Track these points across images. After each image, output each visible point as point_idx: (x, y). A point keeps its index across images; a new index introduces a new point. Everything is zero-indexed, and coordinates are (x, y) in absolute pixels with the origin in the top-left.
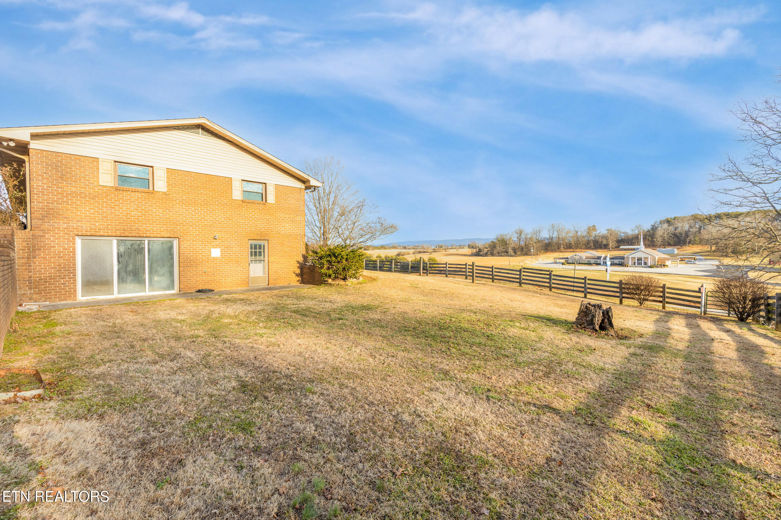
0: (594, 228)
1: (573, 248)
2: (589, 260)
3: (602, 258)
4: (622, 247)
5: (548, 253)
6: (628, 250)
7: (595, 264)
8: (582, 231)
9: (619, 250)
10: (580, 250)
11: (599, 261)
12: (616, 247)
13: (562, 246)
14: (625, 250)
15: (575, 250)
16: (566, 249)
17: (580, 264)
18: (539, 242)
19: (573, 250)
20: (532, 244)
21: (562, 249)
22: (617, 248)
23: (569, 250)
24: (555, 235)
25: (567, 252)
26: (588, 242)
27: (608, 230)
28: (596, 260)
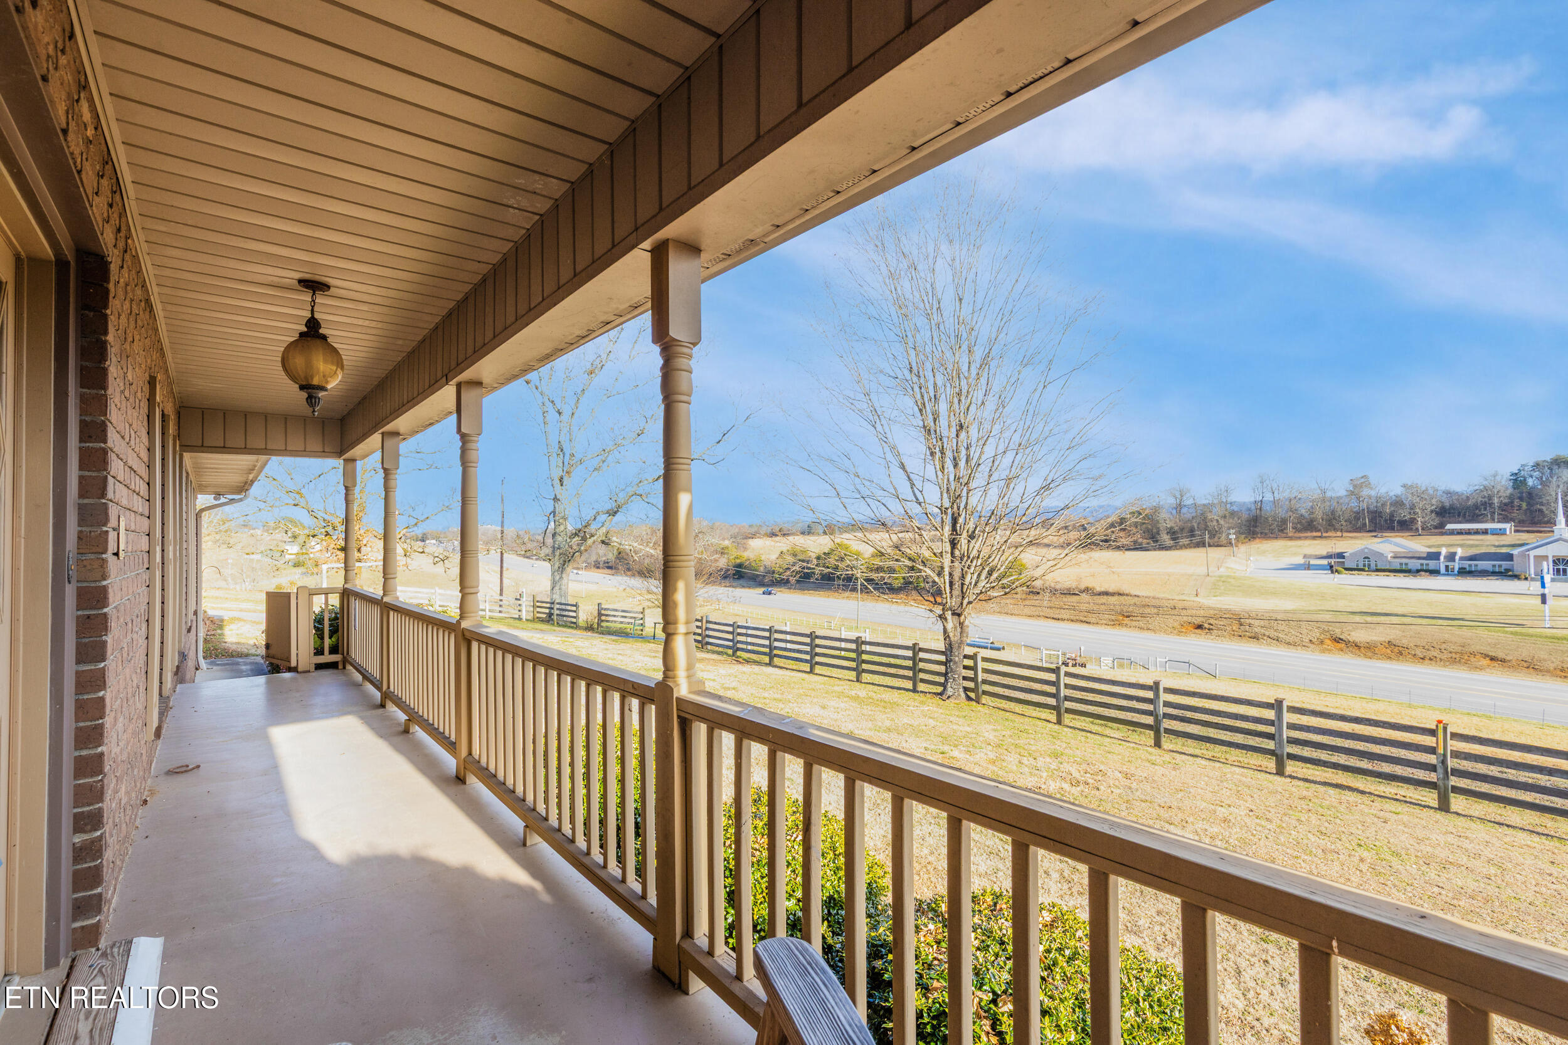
0: (1365, 482)
1: (1319, 530)
2: (1404, 561)
3: (1442, 558)
4: (1449, 526)
5: (1258, 540)
6: (1468, 532)
7: (1426, 571)
8: (1339, 489)
9: (1442, 534)
10: (1339, 534)
11: (1432, 564)
12: (1436, 527)
13: (1290, 525)
14: (1460, 533)
15: (1324, 535)
16: (1300, 531)
17: (1377, 570)
18: (1233, 514)
19: (1319, 534)
20: (1217, 521)
21: (1290, 532)
22: (1439, 529)
23: (1309, 534)
24: (1269, 497)
25: (1306, 538)
26: (1358, 515)
27: (1404, 486)
28: (1425, 562)
